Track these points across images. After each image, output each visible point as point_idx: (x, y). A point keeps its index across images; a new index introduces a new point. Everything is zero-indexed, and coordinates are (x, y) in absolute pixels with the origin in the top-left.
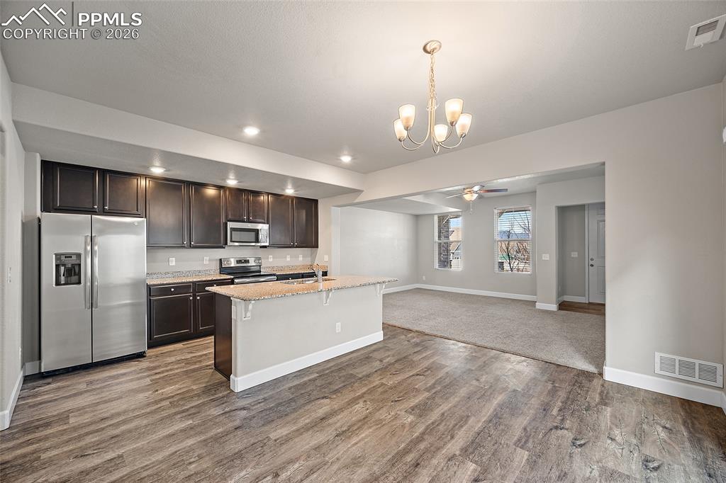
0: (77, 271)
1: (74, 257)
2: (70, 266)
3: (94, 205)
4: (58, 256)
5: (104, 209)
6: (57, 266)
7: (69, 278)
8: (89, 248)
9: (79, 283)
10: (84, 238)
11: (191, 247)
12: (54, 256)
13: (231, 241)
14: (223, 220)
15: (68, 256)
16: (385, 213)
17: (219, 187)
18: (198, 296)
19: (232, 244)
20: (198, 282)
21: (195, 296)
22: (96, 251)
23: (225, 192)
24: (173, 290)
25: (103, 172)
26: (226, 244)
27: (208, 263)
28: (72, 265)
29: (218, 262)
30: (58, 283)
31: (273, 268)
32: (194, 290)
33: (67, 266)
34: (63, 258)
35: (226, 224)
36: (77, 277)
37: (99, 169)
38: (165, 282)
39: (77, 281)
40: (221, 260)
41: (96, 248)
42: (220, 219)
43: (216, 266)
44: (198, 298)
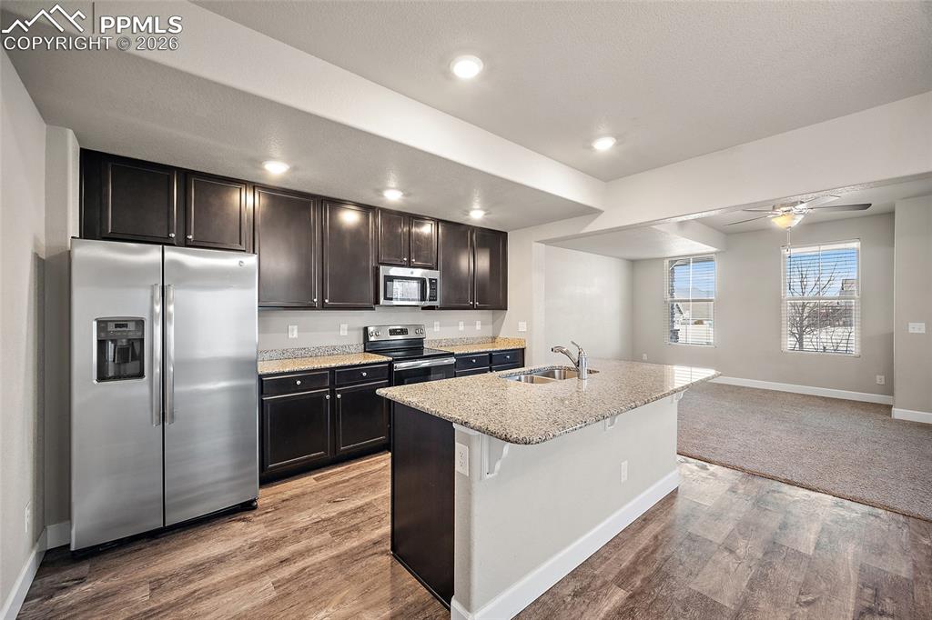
0: (137, 351)
1: (132, 326)
2: (124, 342)
3: (169, 230)
4: (102, 324)
5: (186, 239)
6: (102, 344)
7: (122, 367)
8: (158, 308)
9: (141, 375)
10: (149, 291)
11: (324, 307)
12: (95, 323)
13: (386, 298)
14: (372, 263)
15: (121, 324)
16: (593, 257)
17: (366, 209)
18: (338, 393)
19: (388, 303)
20: (338, 368)
21: (333, 393)
22: (170, 315)
23: (375, 216)
24: (299, 382)
25: (186, 175)
26: (377, 302)
27: (346, 333)
28: (129, 340)
29: (362, 332)
30: (102, 377)
31: (440, 341)
32: (332, 382)
33: (119, 344)
34: (111, 327)
35: (377, 270)
36: (138, 362)
37: (179, 170)
38: (287, 370)
39: (138, 371)
40: (366, 329)
41: (171, 308)
42: (368, 261)
43: (357, 339)
44: (339, 396)
